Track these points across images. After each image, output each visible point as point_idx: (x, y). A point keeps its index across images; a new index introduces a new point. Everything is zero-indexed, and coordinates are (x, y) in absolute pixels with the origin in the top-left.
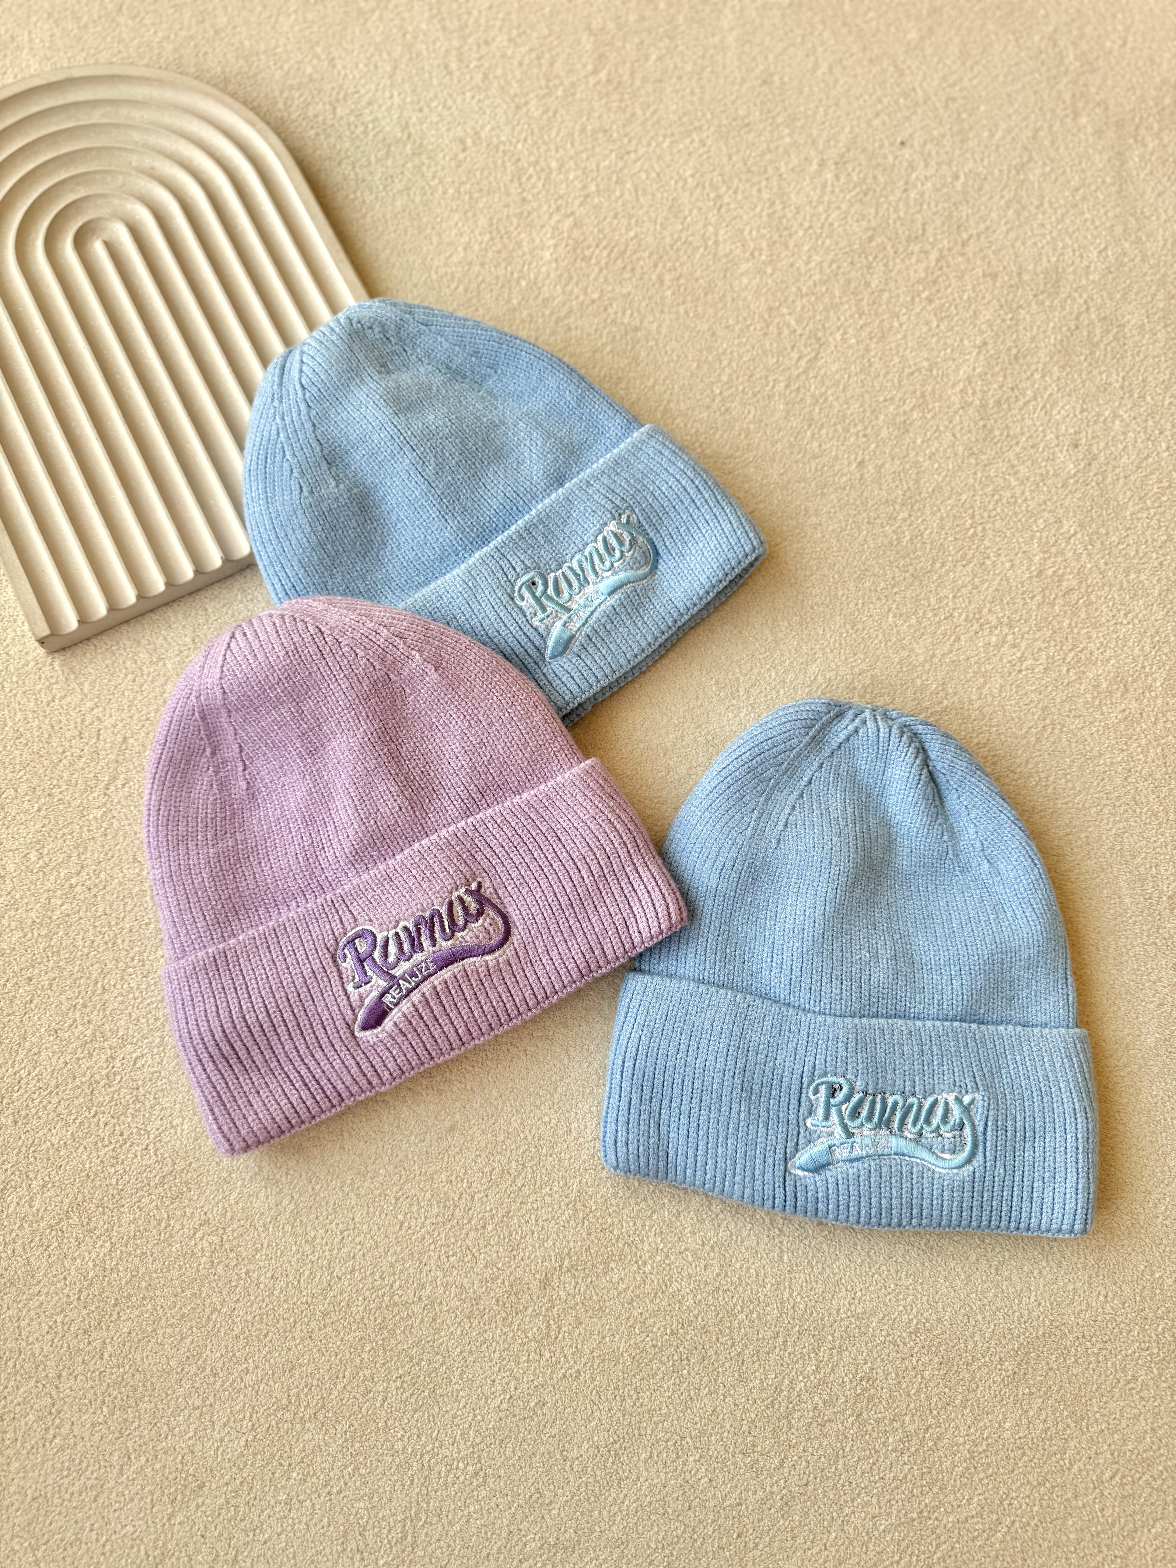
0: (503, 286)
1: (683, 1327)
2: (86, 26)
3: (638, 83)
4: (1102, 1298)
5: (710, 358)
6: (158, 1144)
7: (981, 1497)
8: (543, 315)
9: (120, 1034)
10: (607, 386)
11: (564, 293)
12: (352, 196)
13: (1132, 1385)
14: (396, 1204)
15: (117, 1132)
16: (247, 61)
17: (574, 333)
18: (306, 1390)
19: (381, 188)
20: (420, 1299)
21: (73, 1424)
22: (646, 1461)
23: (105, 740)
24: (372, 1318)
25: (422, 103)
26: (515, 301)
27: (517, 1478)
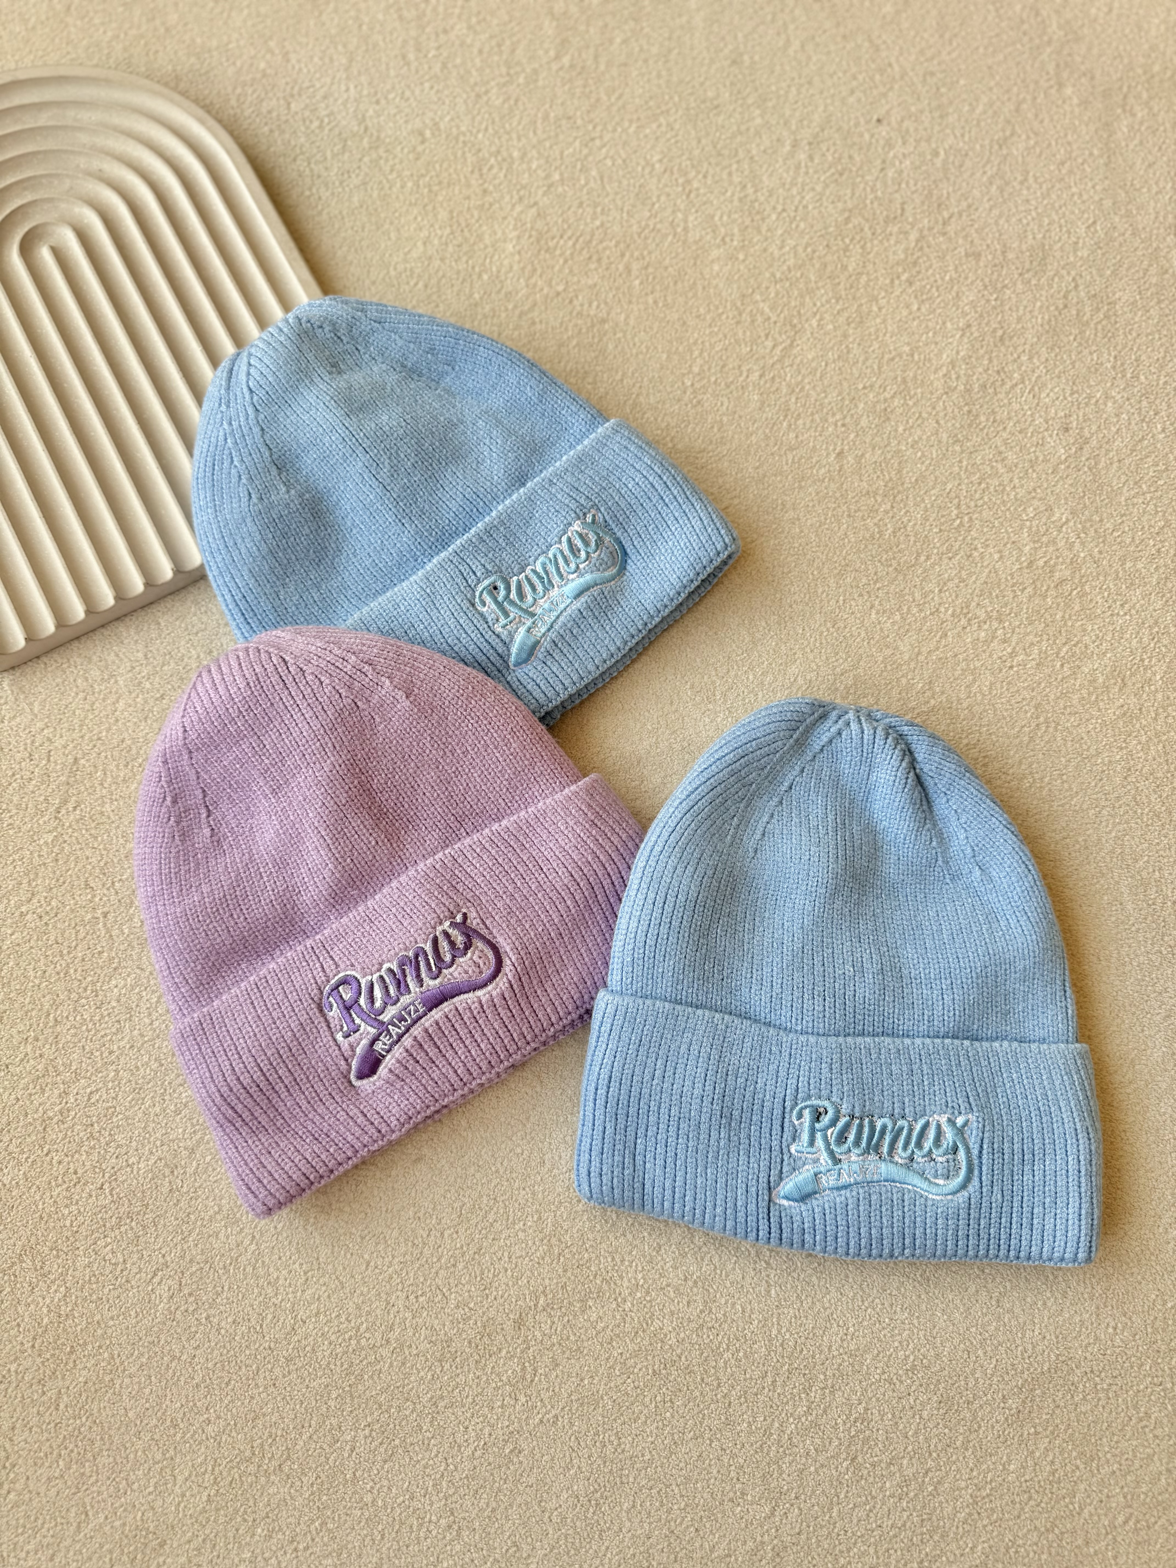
0: (464, 280)
1: (665, 1368)
2: (34, 28)
3: (602, 67)
4: (1111, 1330)
5: (681, 349)
6: (113, 1183)
7: (986, 1545)
8: (507, 310)
9: (74, 1068)
10: (573, 380)
11: (527, 286)
12: (307, 193)
13: (1144, 1423)
14: (362, 1242)
15: (71, 1171)
16: (199, 58)
17: (538, 327)
18: (270, 1441)
19: (337, 183)
20: (388, 1341)
21: (28, 1478)
22: (628, 1512)
23: (55, 762)
24: (338, 1363)
25: (379, 95)
26: (477, 296)
27: (493, 1531)
